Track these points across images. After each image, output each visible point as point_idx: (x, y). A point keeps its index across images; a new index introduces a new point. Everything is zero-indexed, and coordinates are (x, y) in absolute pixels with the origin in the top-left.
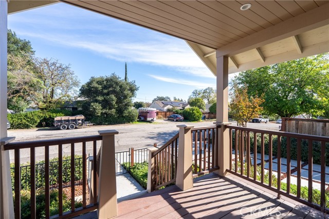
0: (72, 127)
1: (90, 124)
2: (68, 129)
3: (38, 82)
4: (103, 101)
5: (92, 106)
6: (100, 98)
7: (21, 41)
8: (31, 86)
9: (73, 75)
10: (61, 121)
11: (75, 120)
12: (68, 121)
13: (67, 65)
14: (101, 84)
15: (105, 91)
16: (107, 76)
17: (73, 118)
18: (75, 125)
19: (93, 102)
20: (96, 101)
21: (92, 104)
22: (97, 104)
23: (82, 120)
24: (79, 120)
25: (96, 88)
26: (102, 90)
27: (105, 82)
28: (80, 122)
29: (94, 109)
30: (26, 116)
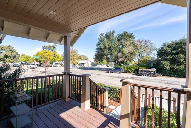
0: (148, 75)
1: (160, 75)
2: (145, 76)
3: (134, 51)
4: (171, 59)
5: (162, 63)
6: (169, 57)
7: (129, 34)
8: (131, 54)
9: (153, 45)
10: (142, 71)
11: (150, 71)
12: (146, 71)
13: (149, 39)
14: (171, 47)
15: (174, 52)
16: (176, 40)
17: (149, 70)
18: (150, 74)
19: (163, 60)
20: (166, 59)
21: (162, 62)
22: (166, 61)
23: (154, 72)
24: (152, 71)
25: (166, 51)
26: (171, 51)
27: (174, 45)
28: (153, 72)
29: (163, 65)
30: (129, 67)
